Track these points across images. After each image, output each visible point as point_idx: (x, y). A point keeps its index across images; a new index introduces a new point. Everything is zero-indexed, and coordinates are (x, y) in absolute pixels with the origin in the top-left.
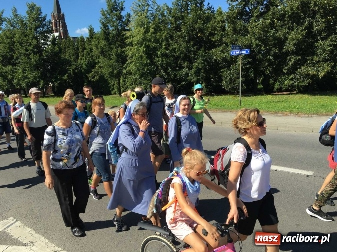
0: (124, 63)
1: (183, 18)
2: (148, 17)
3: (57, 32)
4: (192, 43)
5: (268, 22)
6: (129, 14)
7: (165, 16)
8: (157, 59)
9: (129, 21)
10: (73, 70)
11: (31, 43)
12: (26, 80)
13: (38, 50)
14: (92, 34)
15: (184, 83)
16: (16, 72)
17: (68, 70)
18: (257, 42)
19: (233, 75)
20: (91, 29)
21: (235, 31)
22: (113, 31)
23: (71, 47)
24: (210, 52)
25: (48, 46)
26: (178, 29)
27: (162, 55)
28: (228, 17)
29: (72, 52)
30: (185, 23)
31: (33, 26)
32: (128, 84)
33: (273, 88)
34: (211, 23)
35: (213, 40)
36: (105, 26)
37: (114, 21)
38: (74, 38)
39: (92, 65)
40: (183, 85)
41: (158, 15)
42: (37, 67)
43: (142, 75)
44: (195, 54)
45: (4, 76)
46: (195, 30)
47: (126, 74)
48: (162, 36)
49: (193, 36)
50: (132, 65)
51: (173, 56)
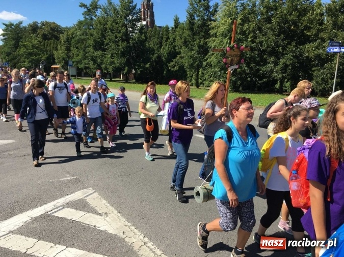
0: (206, 54)
1: (276, 9)
2: (237, 6)
3: (145, 21)
4: (282, 36)
6: (217, 4)
7: (256, 6)
9: (216, 11)
10: (155, 58)
11: (120, 31)
12: (113, 65)
13: (126, 37)
14: (177, 23)
15: (266, 80)
16: (105, 57)
17: (151, 58)
19: (326, 75)
20: (177, 18)
21: (336, 26)
22: (198, 20)
23: (156, 36)
24: (302, 47)
25: (135, 35)
26: (268, 20)
28: (329, 9)
29: (156, 40)
31: (124, 14)
32: (206, 76)
34: (308, 15)
35: (308, 34)
36: (191, 16)
37: (201, 11)
38: (160, 27)
39: (173, 54)
40: (265, 82)
41: (248, 5)
42: (123, 54)
43: (222, 68)
44: (284, 49)
45: (95, 61)
46: (288, 23)
47: (206, 66)
48: (249, 28)
49: (285, 28)
50: (213, 57)
51: (259, 50)
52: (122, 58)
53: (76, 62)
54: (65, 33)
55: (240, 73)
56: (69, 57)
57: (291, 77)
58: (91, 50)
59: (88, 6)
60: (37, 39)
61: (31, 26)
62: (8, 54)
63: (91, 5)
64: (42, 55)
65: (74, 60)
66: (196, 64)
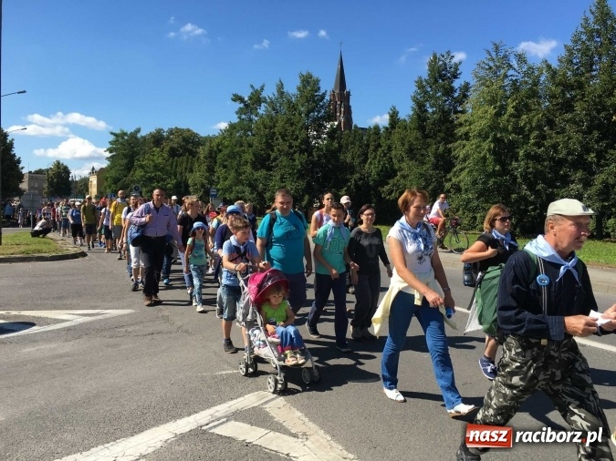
0: (448, 171)
1: (580, 86)
2: (504, 86)
3: (335, 120)
4: (596, 134)
6: (468, 84)
7: (541, 85)
8: (515, 164)
9: (465, 96)
11: (297, 136)
13: (306, 147)
14: (394, 121)
20: (394, 112)
22: (434, 113)
23: (357, 143)
25: (323, 141)
26: (568, 106)
27: (528, 156)
29: (357, 150)
30: (583, 96)
31: (304, 109)
36: (420, 106)
37: (438, 98)
39: (388, 173)
41: (526, 82)
42: (301, 176)
43: (481, 194)
44: (600, 155)
45: (253, 187)
46: (605, 110)
48: (530, 121)
49: (600, 120)
50: (464, 173)
51: (552, 159)
52: (300, 182)
53: (223, 189)
54: (208, 144)
55: (516, 201)
56: (211, 183)
58: (248, 169)
59: (246, 99)
60: (162, 156)
61: (152, 136)
62: (116, 181)
63: (250, 98)
64: (169, 180)
65: (218, 187)
66: (431, 187)
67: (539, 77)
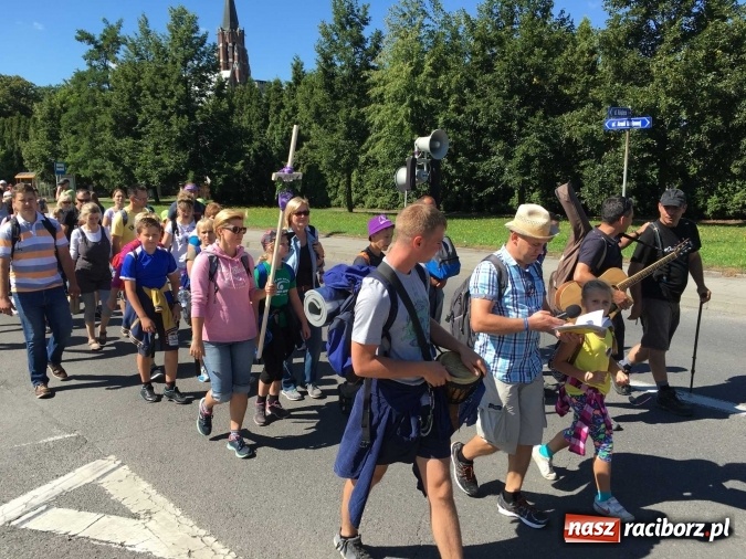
0: (362, 141)
1: (500, 42)
2: (420, 38)
3: (227, 68)
4: (517, 99)
5: (701, 54)
6: (380, 32)
7: (460, 38)
9: (378, 47)
10: (255, 151)
11: (172, 92)
12: (160, 169)
13: (187, 106)
14: (299, 75)
15: (491, 189)
16: (142, 152)
17: (245, 150)
18: (670, 100)
19: (608, 175)
20: (298, 64)
21: (620, 75)
22: (342, 68)
23: (254, 102)
24: (558, 120)
25: (208, 100)
26: (487, 66)
27: (447, 123)
28: (605, 42)
29: (255, 112)
30: (503, 53)
31: (179, 56)
32: (368, 186)
33: (705, 208)
34: (565, 55)
35: (566, 92)
36: (326, 58)
37: (347, 49)
38: (261, 82)
40: (490, 195)
41: (444, 34)
42: (182, 144)
44: (521, 125)
45: (116, 159)
46: (526, 71)
47: (366, 163)
48: (449, 83)
49: (520, 82)
50: (379, 146)
51: (472, 127)
52: (181, 153)
53: (73, 164)
54: (46, 100)
56: (56, 154)
57: (540, 182)
58: (107, 136)
59: (97, 38)
63: (104, 38)
65: (67, 160)
66: (343, 161)
67: (456, 29)
